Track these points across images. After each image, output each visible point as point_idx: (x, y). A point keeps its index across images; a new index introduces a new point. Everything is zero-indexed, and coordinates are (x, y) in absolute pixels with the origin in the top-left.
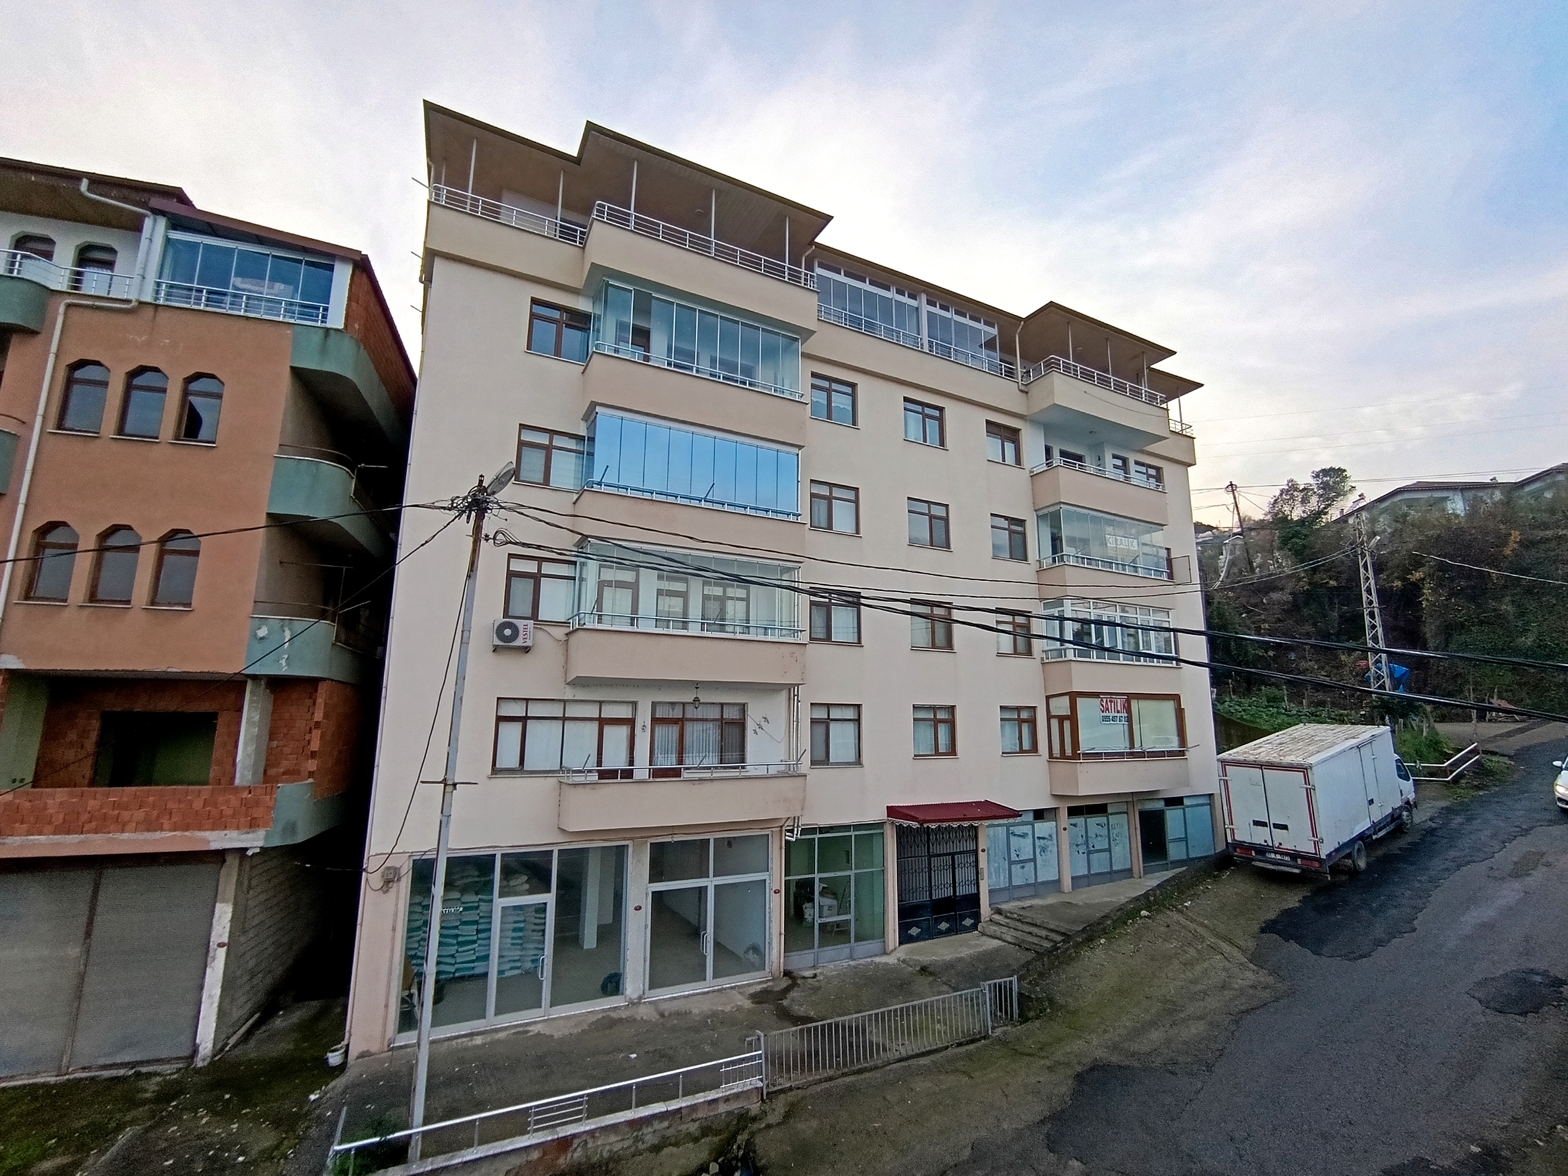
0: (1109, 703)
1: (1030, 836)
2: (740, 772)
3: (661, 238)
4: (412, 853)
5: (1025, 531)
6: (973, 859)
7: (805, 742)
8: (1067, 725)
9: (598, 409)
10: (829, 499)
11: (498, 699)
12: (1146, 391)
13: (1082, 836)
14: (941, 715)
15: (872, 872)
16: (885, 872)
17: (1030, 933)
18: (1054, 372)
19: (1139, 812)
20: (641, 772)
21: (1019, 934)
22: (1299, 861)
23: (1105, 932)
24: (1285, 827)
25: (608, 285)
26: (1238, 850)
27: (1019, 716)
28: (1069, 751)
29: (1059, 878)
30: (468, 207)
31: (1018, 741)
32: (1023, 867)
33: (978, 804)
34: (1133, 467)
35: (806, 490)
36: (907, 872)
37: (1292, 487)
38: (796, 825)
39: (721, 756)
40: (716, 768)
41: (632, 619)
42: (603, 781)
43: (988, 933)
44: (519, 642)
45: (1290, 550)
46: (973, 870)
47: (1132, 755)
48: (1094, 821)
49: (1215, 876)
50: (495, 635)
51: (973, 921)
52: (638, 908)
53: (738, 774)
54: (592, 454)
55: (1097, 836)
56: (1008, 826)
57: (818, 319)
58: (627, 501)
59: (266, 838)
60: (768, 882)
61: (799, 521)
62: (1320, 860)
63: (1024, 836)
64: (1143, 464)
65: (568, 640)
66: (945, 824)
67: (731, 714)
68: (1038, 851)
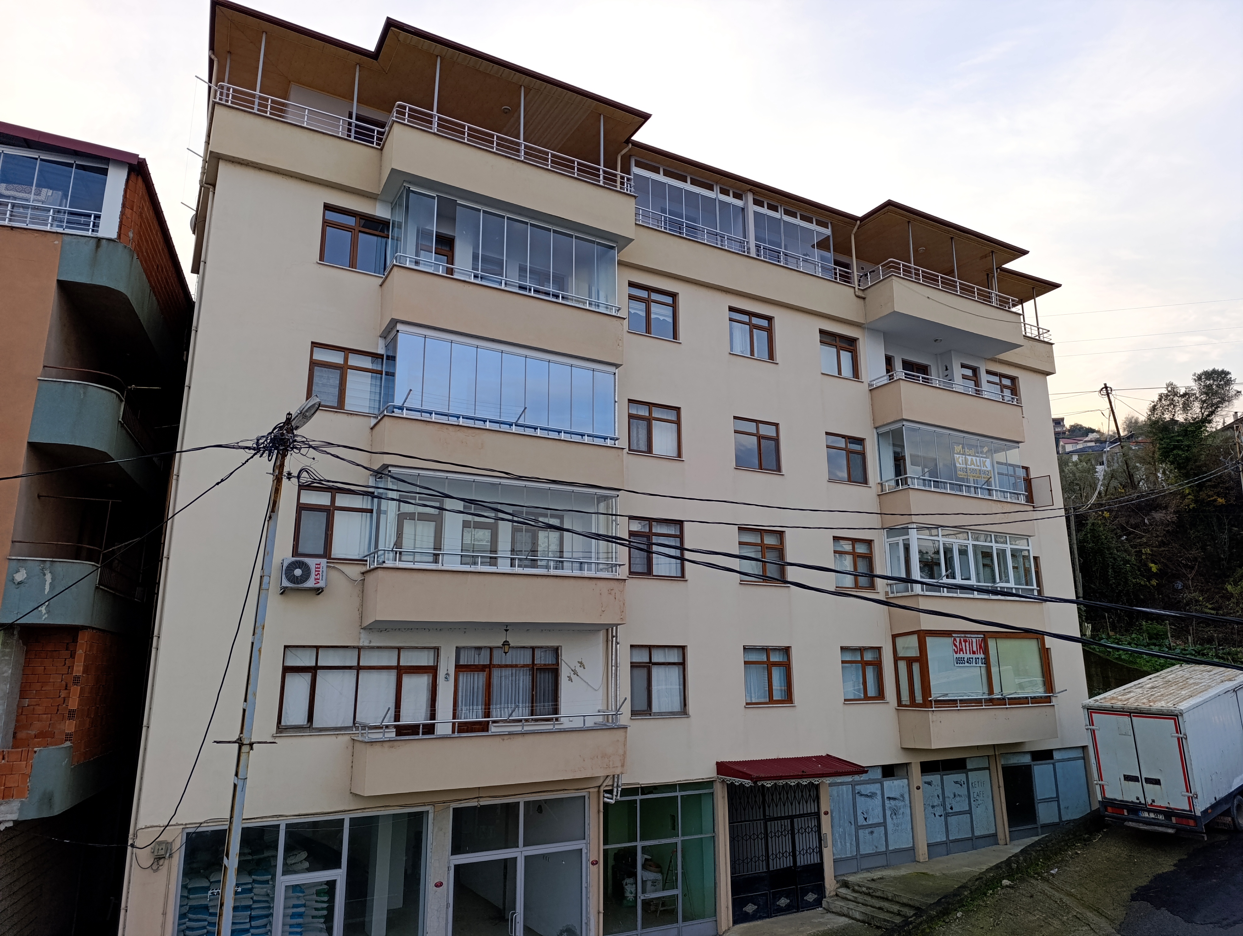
0: (963, 644)
1: (879, 797)
2: (554, 725)
3: (466, 141)
4: (186, 824)
5: (864, 450)
6: (814, 823)
7: (625, 691)
8: (916, 667)
9: (399, 327)
10: (649, 420)
11: (286, 647)
12: (996, 295)
13: (938, 796)
14: (775, 658)
15: (702, 838)
16: (716, 839)
17: (880, 908)
18: (893, 277)
19: (1002, 768)
20: (443, 728)
21: (868, 910)
22: (1174, 820)
23: (961, 904)
24: (1157, 782)
25: (409, 191)
26: (1109, 809)
27: (862, 657)
28: (919, 699)
29: (914, 844)
30: (256, 107)
31: (862, 687)
32: (872, 832)
33: (819, 759)
34: (984, 377)
35: (622, 412)
36: (740, 838)
37: (1172, 393)
38: (615, 785)
39: (532, 707)
40: (527, 720)
41: (436, 555)
42: (399, 738)
43: (834, 910)
44: (310, 583)
45: (1172, 463)
46: (815, 836)
47: (991, 701)
48: (950, 779)
49: (1085, 840)
50: (284, 576)
51: (816, 896)
52: (439, 885)
53: (551, 727)
54: (393, 375)
55: (955, 796)
56: (853, 784)
57: (636, 224)
58: (430, 427)
59: (21, 810)
60: (584, 851)
61: (617, 446)
62: (1195, 818)
63: (872, 796)
64: (994, 374)
65: (364, 579)
66: (781, 782)
67: (541, 659)
68: (888, 813)
